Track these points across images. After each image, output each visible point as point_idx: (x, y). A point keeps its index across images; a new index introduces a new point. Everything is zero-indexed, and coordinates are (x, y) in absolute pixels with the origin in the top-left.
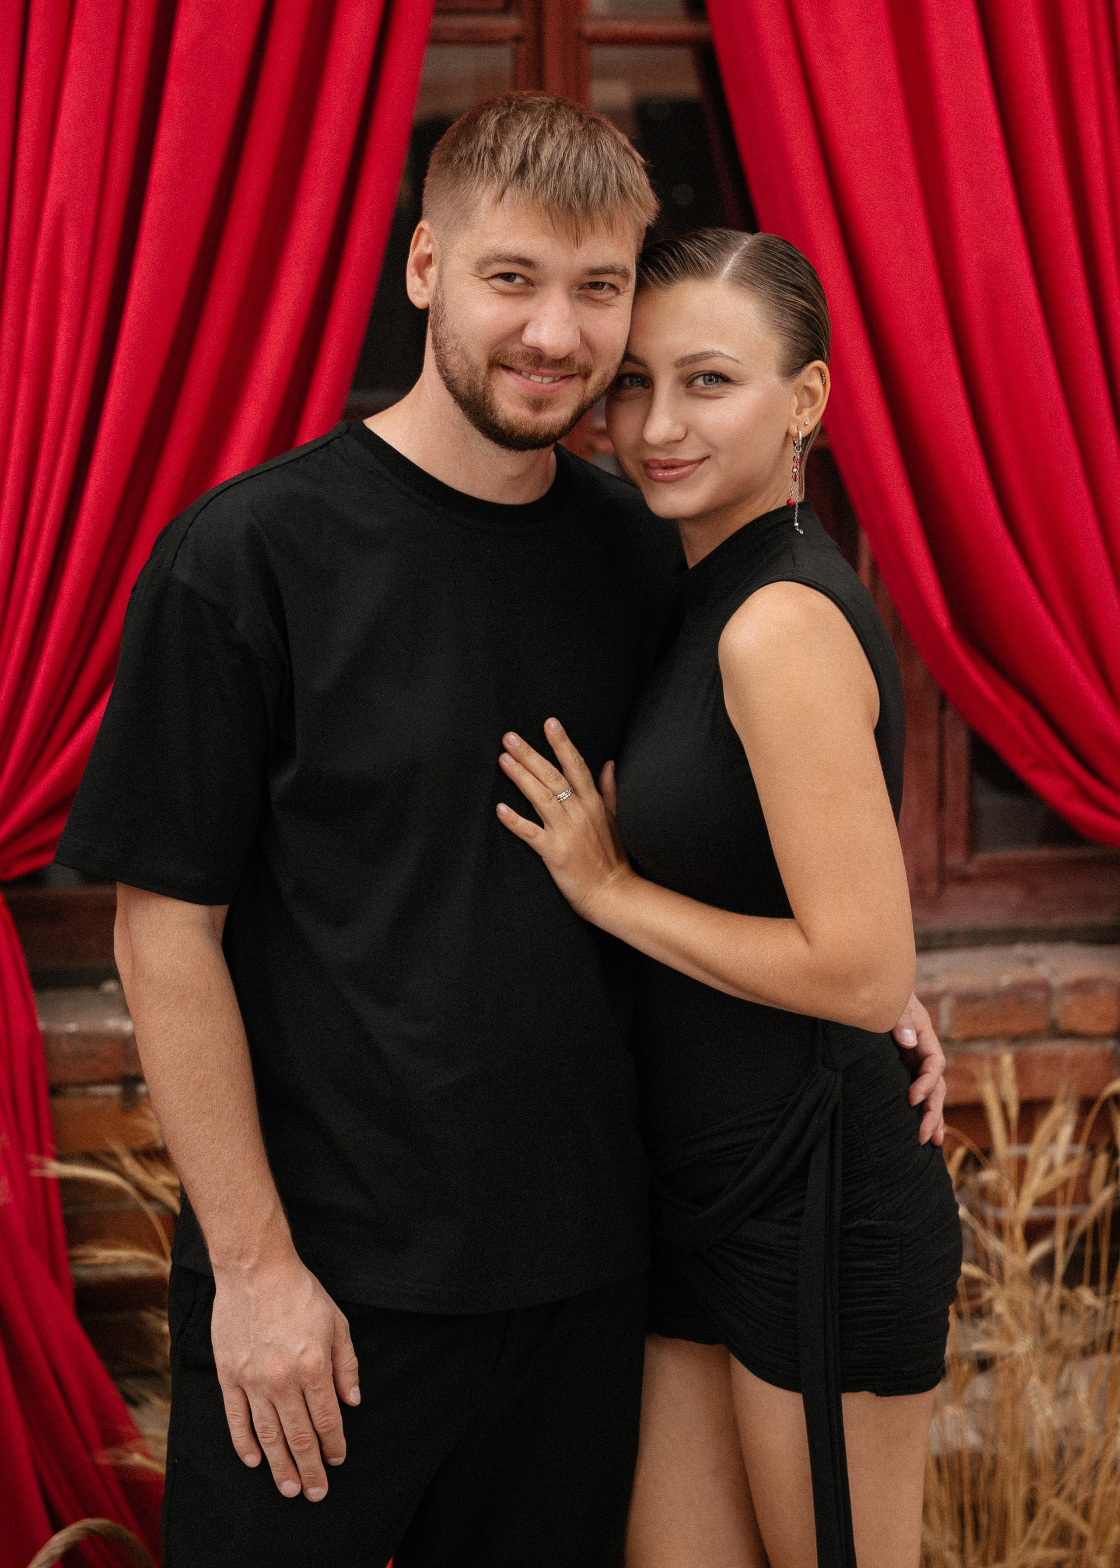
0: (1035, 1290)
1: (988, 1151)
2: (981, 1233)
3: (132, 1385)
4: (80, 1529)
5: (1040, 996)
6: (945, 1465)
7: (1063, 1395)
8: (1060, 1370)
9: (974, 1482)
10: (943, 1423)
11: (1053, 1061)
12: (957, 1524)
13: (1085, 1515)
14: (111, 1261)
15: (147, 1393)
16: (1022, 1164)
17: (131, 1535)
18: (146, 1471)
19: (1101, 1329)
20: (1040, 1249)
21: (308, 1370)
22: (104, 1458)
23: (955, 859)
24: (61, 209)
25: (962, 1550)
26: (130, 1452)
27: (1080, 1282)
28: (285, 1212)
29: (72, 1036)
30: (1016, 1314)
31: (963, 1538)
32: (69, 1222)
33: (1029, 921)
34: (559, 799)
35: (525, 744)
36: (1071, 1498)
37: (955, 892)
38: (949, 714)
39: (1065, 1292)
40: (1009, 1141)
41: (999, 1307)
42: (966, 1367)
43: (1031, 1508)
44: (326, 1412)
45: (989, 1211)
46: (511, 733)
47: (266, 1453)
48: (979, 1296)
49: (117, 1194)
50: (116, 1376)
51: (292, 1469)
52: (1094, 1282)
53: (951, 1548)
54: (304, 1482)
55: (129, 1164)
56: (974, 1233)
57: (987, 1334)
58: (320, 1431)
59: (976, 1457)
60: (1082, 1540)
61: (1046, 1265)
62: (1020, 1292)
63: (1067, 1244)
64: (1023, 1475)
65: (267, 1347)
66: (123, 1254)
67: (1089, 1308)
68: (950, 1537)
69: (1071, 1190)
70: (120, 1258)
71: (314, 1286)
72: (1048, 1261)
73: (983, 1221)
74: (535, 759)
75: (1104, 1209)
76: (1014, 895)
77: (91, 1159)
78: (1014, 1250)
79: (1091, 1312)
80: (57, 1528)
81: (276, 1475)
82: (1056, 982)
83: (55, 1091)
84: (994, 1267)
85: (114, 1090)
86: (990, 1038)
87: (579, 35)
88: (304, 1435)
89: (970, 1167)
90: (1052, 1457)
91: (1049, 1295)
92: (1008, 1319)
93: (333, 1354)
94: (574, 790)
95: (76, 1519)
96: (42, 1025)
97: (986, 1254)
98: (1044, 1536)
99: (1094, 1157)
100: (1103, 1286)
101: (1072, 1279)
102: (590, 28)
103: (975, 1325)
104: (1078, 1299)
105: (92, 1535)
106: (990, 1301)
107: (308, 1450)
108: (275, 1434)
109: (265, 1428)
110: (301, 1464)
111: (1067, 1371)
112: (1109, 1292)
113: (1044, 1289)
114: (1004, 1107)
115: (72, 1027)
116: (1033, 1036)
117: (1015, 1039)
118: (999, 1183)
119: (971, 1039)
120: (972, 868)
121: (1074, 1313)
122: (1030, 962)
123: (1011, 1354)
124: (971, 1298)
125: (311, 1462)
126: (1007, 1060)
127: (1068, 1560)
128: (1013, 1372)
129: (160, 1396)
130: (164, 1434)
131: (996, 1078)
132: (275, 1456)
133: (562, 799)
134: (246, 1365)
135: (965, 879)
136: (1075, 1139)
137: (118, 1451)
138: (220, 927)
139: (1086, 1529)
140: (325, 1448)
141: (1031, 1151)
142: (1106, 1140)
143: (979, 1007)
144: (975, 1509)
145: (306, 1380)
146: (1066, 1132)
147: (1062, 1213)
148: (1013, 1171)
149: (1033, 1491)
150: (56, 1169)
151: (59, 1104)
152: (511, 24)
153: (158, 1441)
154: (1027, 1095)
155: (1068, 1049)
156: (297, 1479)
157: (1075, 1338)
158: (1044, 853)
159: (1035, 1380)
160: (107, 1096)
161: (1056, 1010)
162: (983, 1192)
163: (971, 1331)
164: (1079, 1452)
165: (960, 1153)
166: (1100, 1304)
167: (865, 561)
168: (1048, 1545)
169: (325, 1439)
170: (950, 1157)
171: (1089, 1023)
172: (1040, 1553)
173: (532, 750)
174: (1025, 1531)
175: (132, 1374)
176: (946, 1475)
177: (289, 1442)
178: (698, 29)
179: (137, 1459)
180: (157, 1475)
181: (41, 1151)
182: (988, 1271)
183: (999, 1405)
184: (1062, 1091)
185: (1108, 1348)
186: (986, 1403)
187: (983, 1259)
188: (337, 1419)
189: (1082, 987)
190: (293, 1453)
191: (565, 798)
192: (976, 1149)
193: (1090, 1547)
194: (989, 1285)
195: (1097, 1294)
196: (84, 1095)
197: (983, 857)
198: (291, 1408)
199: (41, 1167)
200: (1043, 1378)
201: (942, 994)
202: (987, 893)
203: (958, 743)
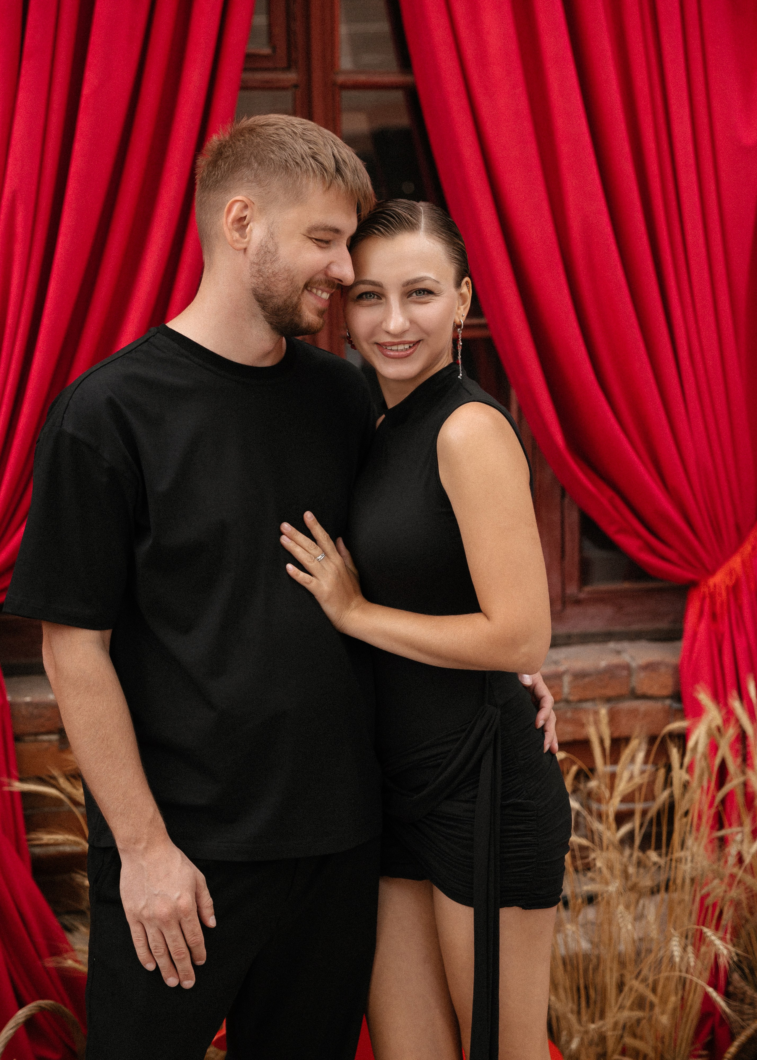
0: (622, 853)
1: (592, 770)
2: (589, 818)
3: (68, 920)
4: (35, 1006)
5: (625, 673)
6: (568, 961)
7: (639, 917)
8: (637, 902)
9: (586, 971)
10: (566, 936)
11: (634, 713)
12: (576, 997)
13: (654, 990)
14: (52, 842)
15: (77, 924)
16: (613, 776)
17: (67, 1010)
18: (75, 970)
19: (663, 877)
20: (625, 829)
21: (182, 909)
22: (50, 963)
23: (572, 590)
24: (14, 194)
25: (579, 1013)
26: (65, 959)
27: (649, 848)
28: (161, 813)
29: (28, 704)
30: (611, 868)
31: (579, 1005)
32: (27, 818)
33: (618, 628)
34: (318, 560)
35: (294, 529)
36: (645, 980)
37: (572, 610)
38: (567, 500)
39: (640, 854)
40: (605, 763)
41: (599, 864)
42: (580, 901)
43: (621, 986)
44: (194, 935)
45: (594, 806)
46: (285, 523)
47: (158, 962)
48: (587, 857)
49: (57, 801)
50: (57, 914)
51: (173, 971)
52: (658, 848)
53: (572, 1012)
54: (181, 977)
55: (62, 782)
56: (585, 818)
57: (593, 880)
58: (191, 946)
59: (587, 957)
60: (652, 1006)
61: (629, 838)
62: (613, 855)
63: (641, 826)
64: (615, 966)
65: (156, 896)
66: (60, 837)
67: (655, 864)
68: (571, 1005)
69: (644, 790)
70: (58, 840)
71: (182, 856)
72: (630, 835)
73: (590, 811)
74: (301, 537)
75: (664, 804)
76: (608, 611)
77: (41, 780)
78: (609, 828)
79: (657, 867)
80: (21, 1006)
81: (163, 974)
82: (634, 664)
83: (18, 738)
84: (596, 838)
85: (54, 737)
86: (593, 700)
87: (334, 84)
88: (181, 949)
89: (582, 779)
90: (633, 956)
91: (631, 855)
92: (605, 870)
93: (197, 897)
94: (326, 554)
95: (33, 1000)
96: (9, 698)
97: (592, 831)
98: (628, 1003)
99: (657, 770)
100: (664, 850)
101: (644, 847)
102: (341, 79)
103: (585, 875)
104: (648, 858)
105: (42, 1010)
106: (594, 859)
107: (184, 958)
108: (162, 951)
109: (156, 946)
110: (179, 967)
111: (641, 902)
112: (667, 854)
113: (627, 852)
114: (602, 742)
115: (28, 699)
116: (619, 698)
117: (608, 700)
118: (599, 787)
119: (581, 701)
120: (582, 596)
121: (645, 867)
122: (618, 652)
123: (607, 891)
124: (583, 858)
125: (186, 966)
126: (603, 712)
127: (644, 1018)
128: (608, 903)
129: (84, 925)
130: (86, 948)
131: (597, 723)
132: (163, 963)
133: (320, 560)
134: (144, 908)
135: (578, 602)
136: (646, 762)
137: (59, 959)
138: (108, 643)
139: (655, 1000)
140: (194, 956)
141: (618, 768)
142: (664, 761)
143: (587, 680)
144: (586, 988)
145: (182, 915)
146: (641, 756)
147: (638, 807)
148: (608, 780)
149: (622, 976)
150: (18, 786)
151: (21, 746)
152: (291, 77)
153: (84, 952)
154: (616, 735)
155: (642, 705)
156: (176, 975)
157: (647, 882)
158: (626, 585)
159: (621, 908)
160: (50, 741)
161: (634, 682)
162: (589, 794)
163: (583, 879)
164: (649, 951)
165: (574, 769)
166: (662, 861)
167: (514, 406)
168: (631, 1009)
169: (194, 950)
170: (568, 772)
171: (655, 690)
172: (626, 1014)
173: (298, 532)
174: (617, 1001)
175: (69, 913)
176: (569, 968)
177: (172, 954)
178: (408, 79)
179: (70, 963)
180: (83, 973)
181: (10, 776)
182: (593, 841)
183: (601, 924)
184: (637, 732)
185: (667, 889)
186: (593, 924)
187: (590, 835)
188: (200, 937)
189: (650, 667)
190: (174, 960)
191: (321, 559)
192: (585, 768)
193: (657, 1010)
194: (594, 850)
195: (660, 855)
196: (36, 741)
197: (588, 589)
198: (173, 933)
199: (9, 785)
200: (627, 907)
201: (564, 673)
202: (592, 610)
203: (573, 518)
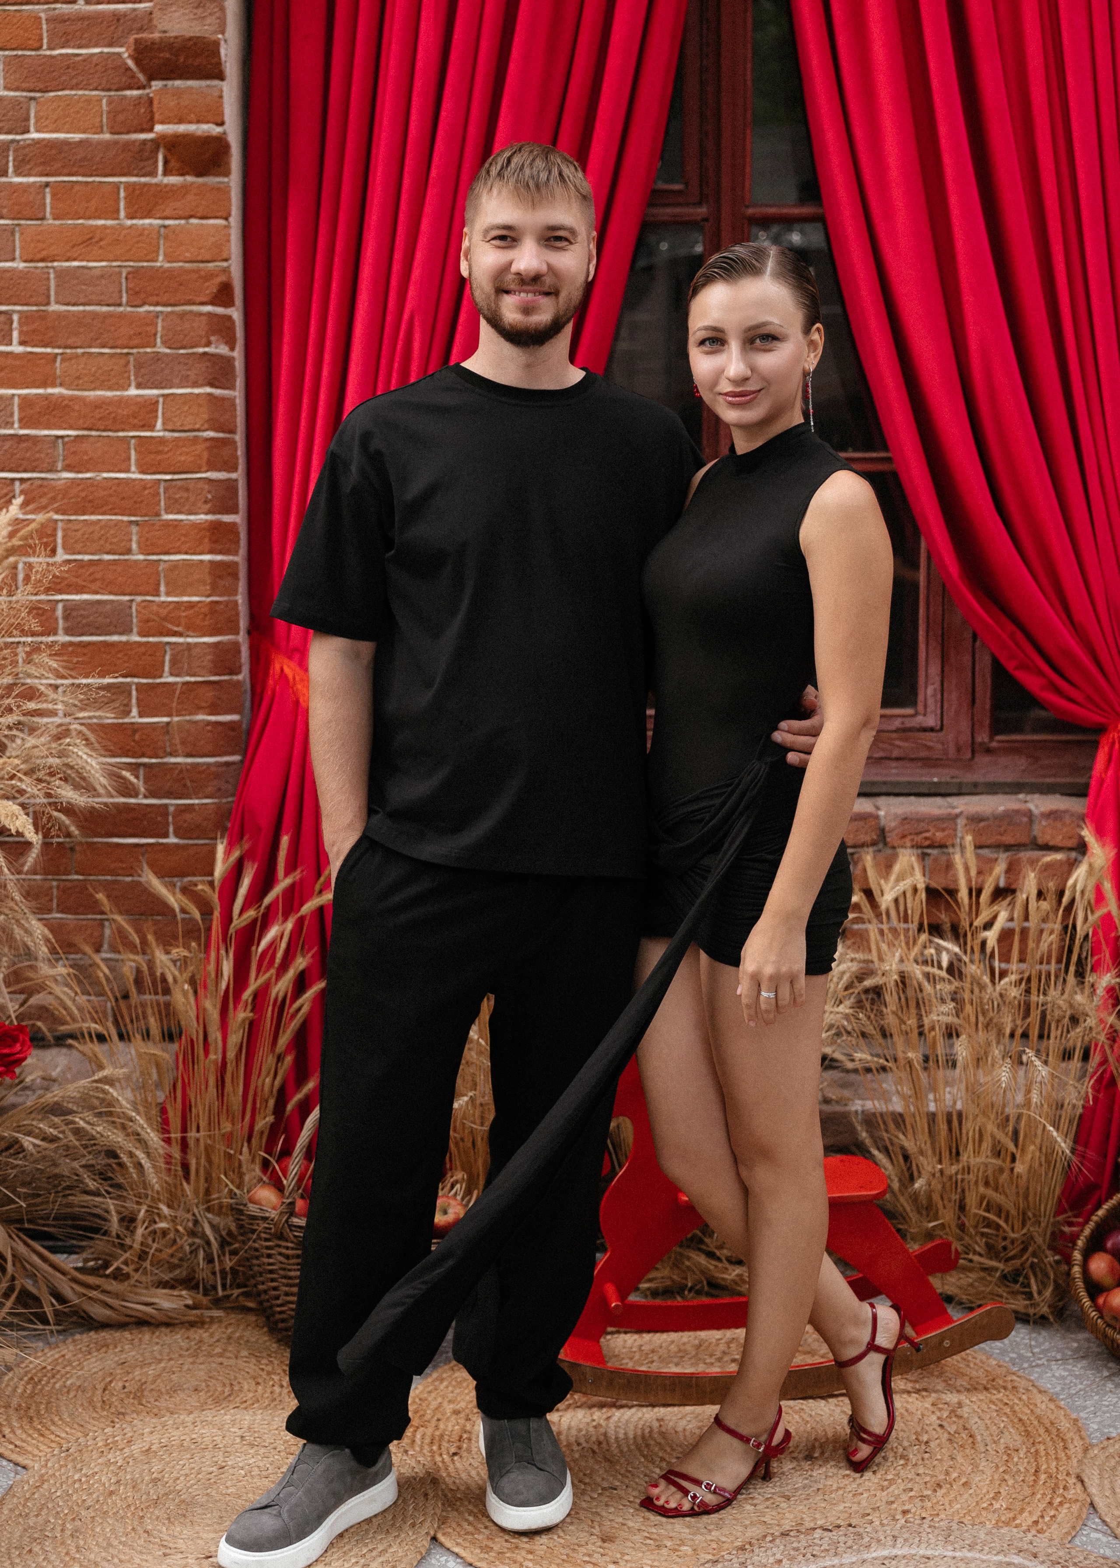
5: (1025, 819)
11: (1032, 863)
23: (982, 737)
37: (983, 760)
38: (978, 643)
76: (1022, 762)
82: (1036, 811)
86: (992, 847)
87: (744, 216)
102: (750, 211)
116: (1019, 847)
117: (1008, 848)
120: (994, 744)
122: (1024, 801)
135: (989, 751)
143: (982, 824)
152: (702, 211)
155: (1044, 856)
161: (1036, 830)
171: (1057, 840)
189: (1050, 815)
197: (1002, 738)
201: (957, 816)
202: (1003, 760)
203: (985, 662)
